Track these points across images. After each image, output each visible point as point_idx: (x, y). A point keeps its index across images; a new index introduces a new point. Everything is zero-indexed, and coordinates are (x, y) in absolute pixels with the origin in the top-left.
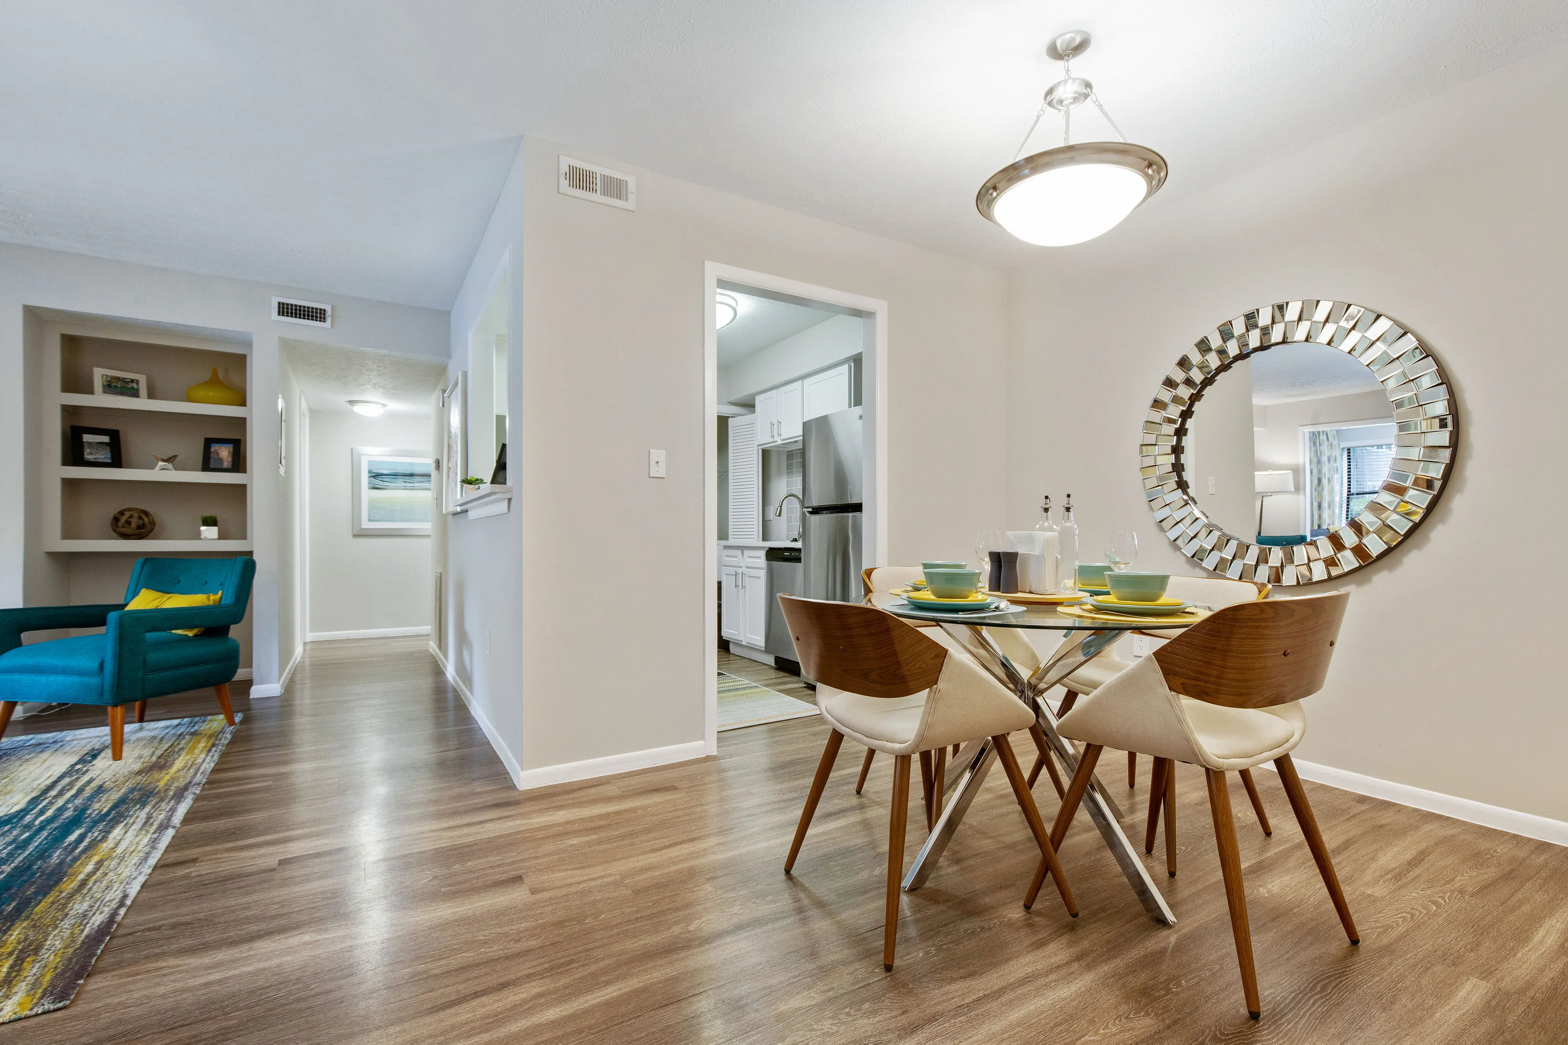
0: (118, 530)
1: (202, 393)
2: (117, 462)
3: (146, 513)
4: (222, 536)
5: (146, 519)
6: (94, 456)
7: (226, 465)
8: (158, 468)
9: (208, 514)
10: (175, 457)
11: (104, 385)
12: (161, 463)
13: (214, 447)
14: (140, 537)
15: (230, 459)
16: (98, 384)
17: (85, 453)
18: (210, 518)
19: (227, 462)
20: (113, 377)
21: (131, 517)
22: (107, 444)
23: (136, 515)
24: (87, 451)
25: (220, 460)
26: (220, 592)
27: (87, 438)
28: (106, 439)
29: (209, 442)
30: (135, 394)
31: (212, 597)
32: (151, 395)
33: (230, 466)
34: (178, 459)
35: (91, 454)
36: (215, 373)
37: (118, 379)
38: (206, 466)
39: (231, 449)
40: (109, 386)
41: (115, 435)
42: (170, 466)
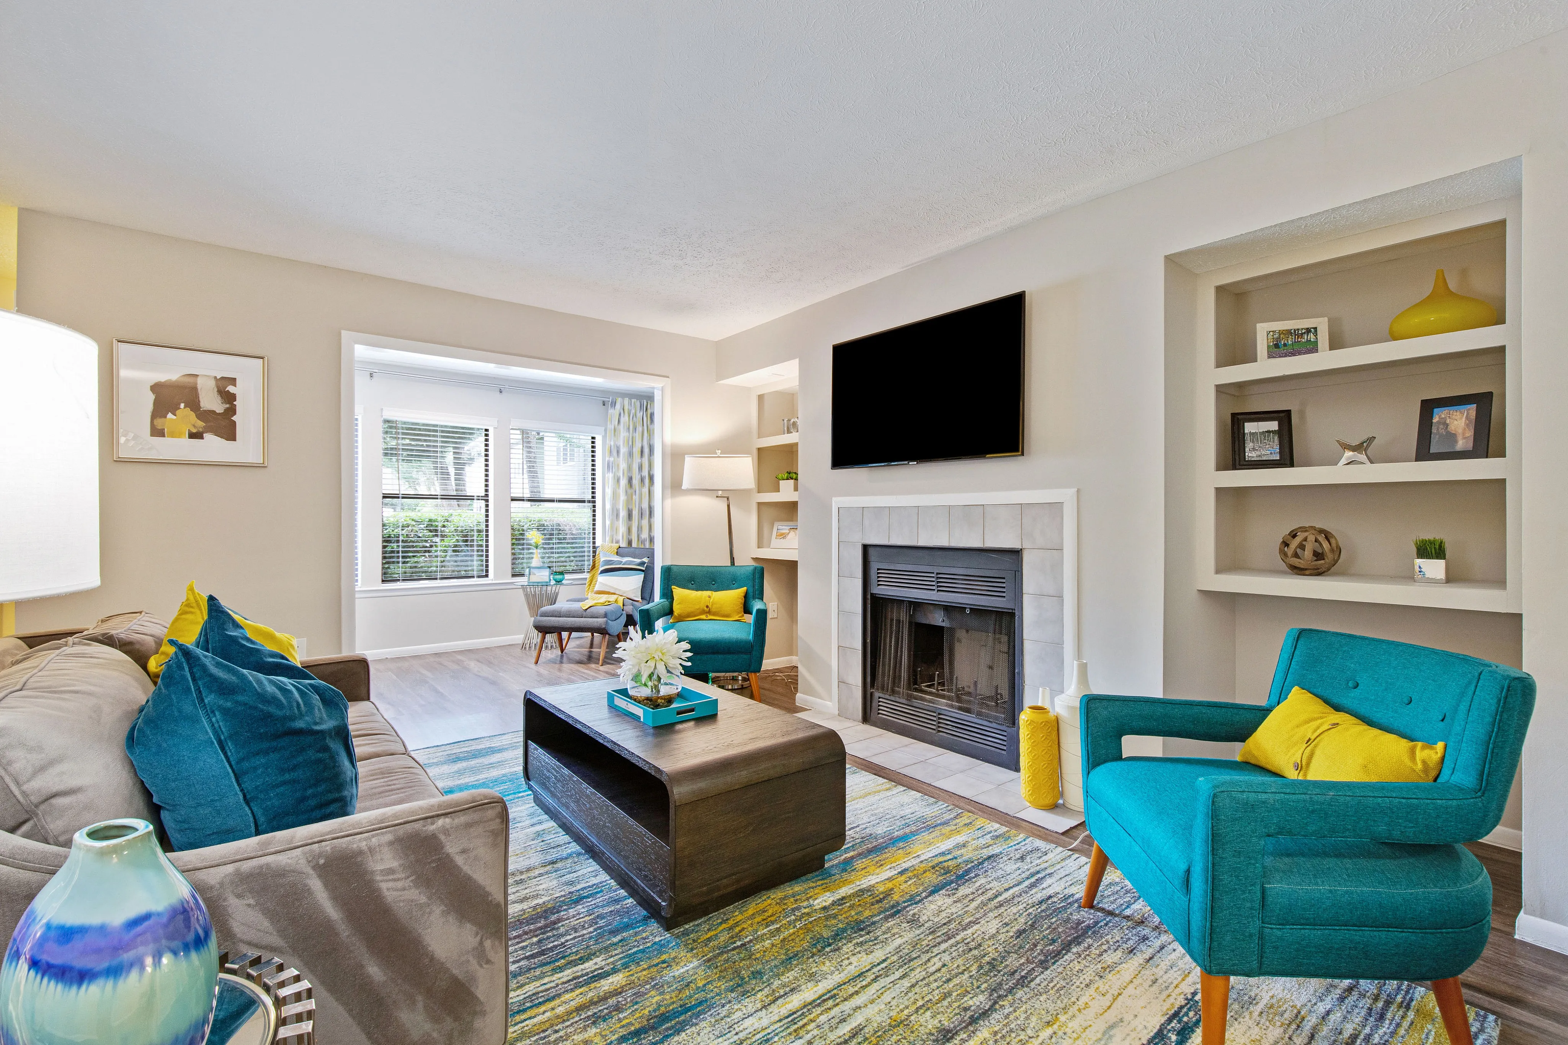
0: (1287, 560)
1: (1416, 320)
2: (1287, 460)
3: (1328, 536)
4: (1451, 578)
5: (1326, 545)
6: (1258, 453)
7: (1461, 445)
8: (1343, 461)
9: (1428, 535)
10: (1372, 439)
11: (1268, 347)
12: (1348, 454)
13: (1439, 415)
14: (1318, 573)
15: (1470, 433)
16: (1262, 346)
17: (1247, 449)
18: (1432, 543)
19: (1464, 441)
20: (1281, 332)
21: (1305, 539)
22: (1274, 432)
23: (1311, 538)
24: (1249, 445)
25: (1452, 437)
26: (1440, 745)
27: (1250, 427)
28: (1274, 425)
29: (1428, 407)
30: (1313, 348)
31: (1422, 754)
32: (1336, 343)
33: (1470, 446)
34: (1376, 441)
35: (1254, 449)
36: (1441, 280)
37: (1289, 332)
38: (1424, 453)
39: (1473, 414)
40: (1277, 346)
41: (1284, 417)
42: (1362, 457)
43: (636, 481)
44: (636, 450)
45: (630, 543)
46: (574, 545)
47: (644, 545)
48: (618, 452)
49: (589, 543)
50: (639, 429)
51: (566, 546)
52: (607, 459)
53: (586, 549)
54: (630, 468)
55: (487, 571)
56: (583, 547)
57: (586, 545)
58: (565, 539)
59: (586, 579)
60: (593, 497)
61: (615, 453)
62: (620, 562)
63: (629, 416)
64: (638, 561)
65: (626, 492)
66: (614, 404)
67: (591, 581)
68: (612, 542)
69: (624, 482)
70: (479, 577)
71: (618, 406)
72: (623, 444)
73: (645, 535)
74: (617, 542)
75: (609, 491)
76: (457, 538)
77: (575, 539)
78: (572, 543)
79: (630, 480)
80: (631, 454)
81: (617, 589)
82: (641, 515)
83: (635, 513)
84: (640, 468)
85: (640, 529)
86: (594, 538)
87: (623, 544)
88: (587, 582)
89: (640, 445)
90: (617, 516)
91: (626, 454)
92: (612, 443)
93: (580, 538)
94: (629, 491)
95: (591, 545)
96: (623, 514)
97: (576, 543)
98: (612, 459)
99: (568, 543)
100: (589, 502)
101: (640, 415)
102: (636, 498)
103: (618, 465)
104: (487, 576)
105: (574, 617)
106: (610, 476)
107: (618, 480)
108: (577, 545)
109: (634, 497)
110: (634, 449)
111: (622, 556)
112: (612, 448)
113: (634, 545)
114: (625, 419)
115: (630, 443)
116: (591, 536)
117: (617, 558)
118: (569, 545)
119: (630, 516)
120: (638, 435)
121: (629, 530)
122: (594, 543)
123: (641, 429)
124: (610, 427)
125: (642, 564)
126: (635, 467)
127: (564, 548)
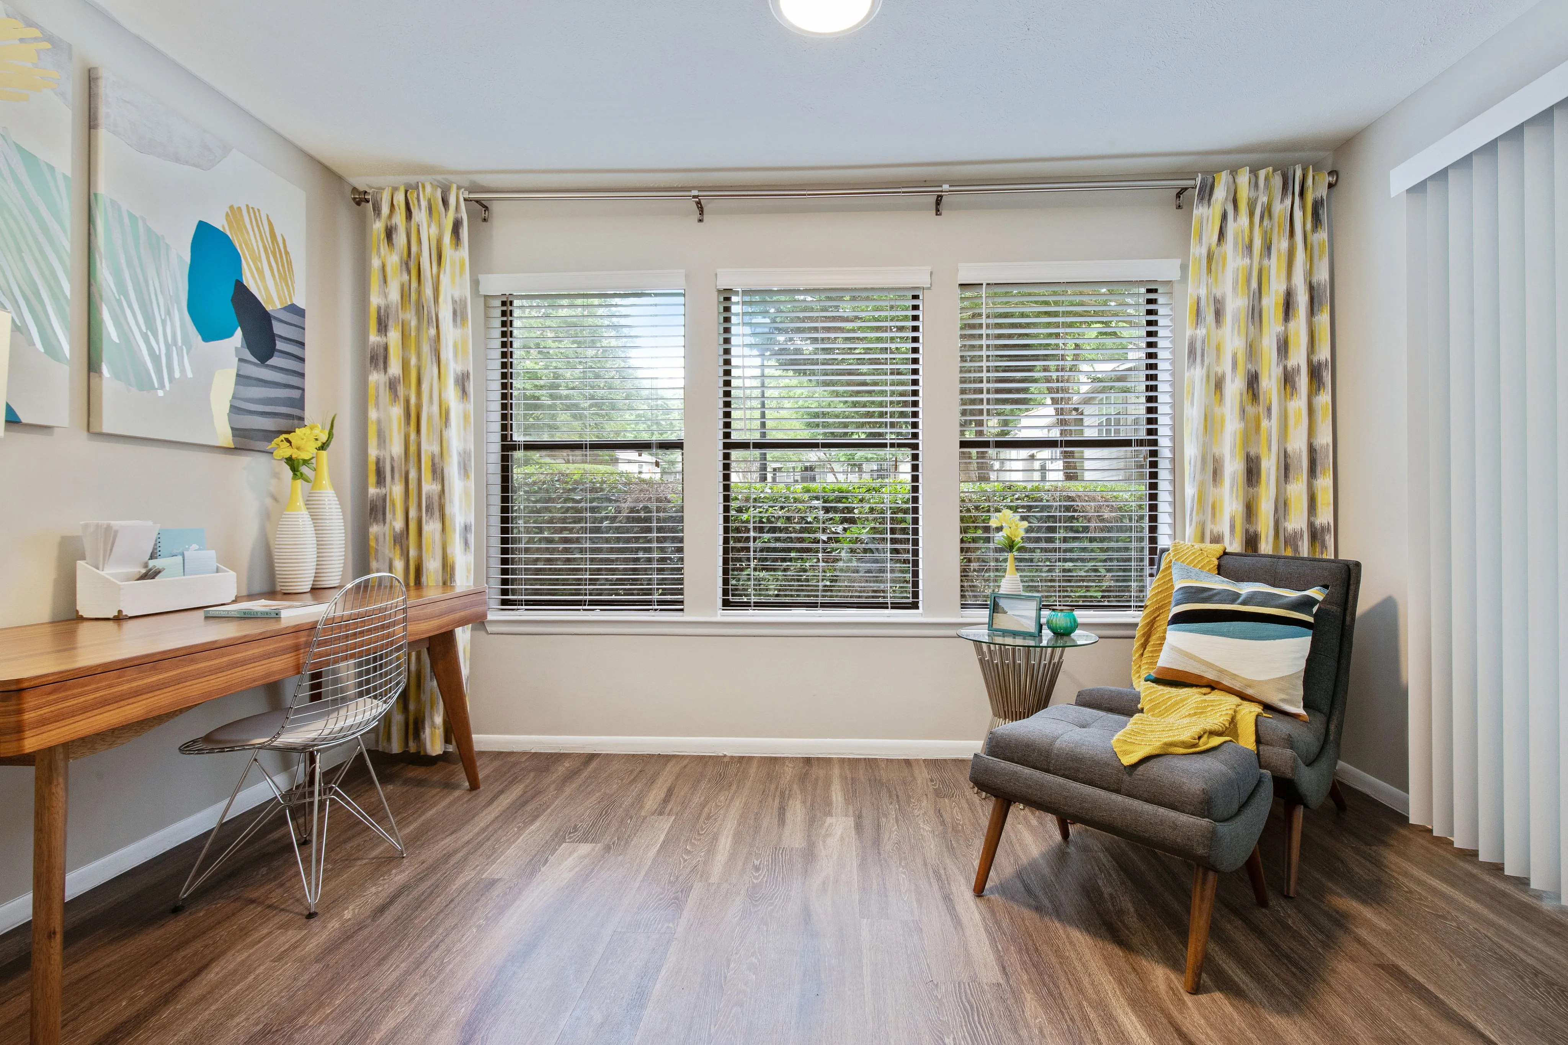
43: (1270, 383)
44: (1272, 302)
45: (1252, 541)
46: (1105, 545)
47: (1296, 549)
48: (1218, 314)
49: (1141, 539)
50: (1281, 244)
51: (1086, 544)
52: (1189, 333)
53: (1133, 554)
54: (1252, 350)
55: (916, 595)
56: (1127, 549)
57: (1133, 545)
58: (1086, 529)
59: (1135, 625)
60: (1150, 432)
61: (1210, 317)
62: (1234, 597)
63: (1251, 214)
64: (1292, 594)
65: (1243, 411)
66: (1207, 192)
67: (1147, 636)
68: (1202, 540)
69: (1235, 387)
70: (896, 606)
71: (1220, 193)
72: (1234, 289)
73: (1297, 522)
74: (1217, 539)
75: (1193, 414)
76: (873, 525)
77: (1109, 530)
78: (1102, 540)
79: (1253, 381)
80: (1255, 314)
81: (1221, 671)
82: (1286, 470)
83: (1269, 466)
84: (1283, 347)
85: (1282, 507)
86: (1153, 529)
87: (1235, 545)
88: (1138, 633)
89: (1283, 288)
90: (1216, 474)
91: (1243, 316)
92: (1203, 292)
93: (1120, 529)
94: (1251, 410)
95: (1146, 544)
96: (1233, 467)
97: (1110, 539)
98: (1201, 332)
99: (1091, 540)
100: (1141, 443)
101: (1280, 208)
102: (1270, 426)
103: (1218, 349)
104: (915, 606)
105: (1091, 783)
106: (1196, 375)
107: (1219, 385)
108: (1112, 545)
109: (1265, 424)
110: (1265, 301)
111: (1238, 577)
112: (1203, 303)
113: (1266, 547)
114: (1238, 225)
115: (1254, 285)
116: (1146, 524)
117: (1219, 584)
118: (1095, 545)
119: (1252, 472)
120: (1275, 266)
121: (1250, 510)
122: (1153, 540)
123: (1285, 244)
124: (1198, 251)
125: (1305, 604)
126: (1269, 345)
127: (1084, 550)
